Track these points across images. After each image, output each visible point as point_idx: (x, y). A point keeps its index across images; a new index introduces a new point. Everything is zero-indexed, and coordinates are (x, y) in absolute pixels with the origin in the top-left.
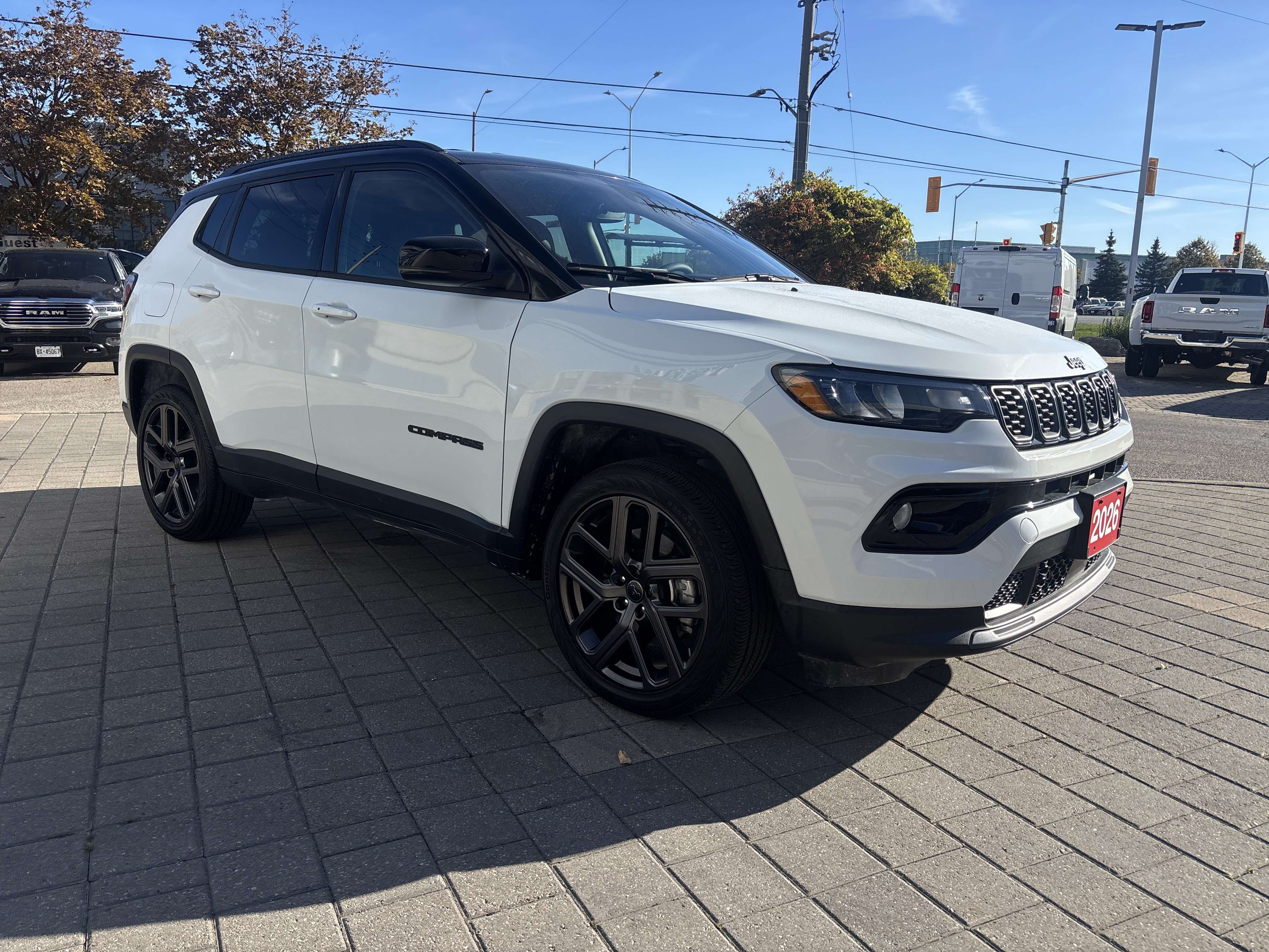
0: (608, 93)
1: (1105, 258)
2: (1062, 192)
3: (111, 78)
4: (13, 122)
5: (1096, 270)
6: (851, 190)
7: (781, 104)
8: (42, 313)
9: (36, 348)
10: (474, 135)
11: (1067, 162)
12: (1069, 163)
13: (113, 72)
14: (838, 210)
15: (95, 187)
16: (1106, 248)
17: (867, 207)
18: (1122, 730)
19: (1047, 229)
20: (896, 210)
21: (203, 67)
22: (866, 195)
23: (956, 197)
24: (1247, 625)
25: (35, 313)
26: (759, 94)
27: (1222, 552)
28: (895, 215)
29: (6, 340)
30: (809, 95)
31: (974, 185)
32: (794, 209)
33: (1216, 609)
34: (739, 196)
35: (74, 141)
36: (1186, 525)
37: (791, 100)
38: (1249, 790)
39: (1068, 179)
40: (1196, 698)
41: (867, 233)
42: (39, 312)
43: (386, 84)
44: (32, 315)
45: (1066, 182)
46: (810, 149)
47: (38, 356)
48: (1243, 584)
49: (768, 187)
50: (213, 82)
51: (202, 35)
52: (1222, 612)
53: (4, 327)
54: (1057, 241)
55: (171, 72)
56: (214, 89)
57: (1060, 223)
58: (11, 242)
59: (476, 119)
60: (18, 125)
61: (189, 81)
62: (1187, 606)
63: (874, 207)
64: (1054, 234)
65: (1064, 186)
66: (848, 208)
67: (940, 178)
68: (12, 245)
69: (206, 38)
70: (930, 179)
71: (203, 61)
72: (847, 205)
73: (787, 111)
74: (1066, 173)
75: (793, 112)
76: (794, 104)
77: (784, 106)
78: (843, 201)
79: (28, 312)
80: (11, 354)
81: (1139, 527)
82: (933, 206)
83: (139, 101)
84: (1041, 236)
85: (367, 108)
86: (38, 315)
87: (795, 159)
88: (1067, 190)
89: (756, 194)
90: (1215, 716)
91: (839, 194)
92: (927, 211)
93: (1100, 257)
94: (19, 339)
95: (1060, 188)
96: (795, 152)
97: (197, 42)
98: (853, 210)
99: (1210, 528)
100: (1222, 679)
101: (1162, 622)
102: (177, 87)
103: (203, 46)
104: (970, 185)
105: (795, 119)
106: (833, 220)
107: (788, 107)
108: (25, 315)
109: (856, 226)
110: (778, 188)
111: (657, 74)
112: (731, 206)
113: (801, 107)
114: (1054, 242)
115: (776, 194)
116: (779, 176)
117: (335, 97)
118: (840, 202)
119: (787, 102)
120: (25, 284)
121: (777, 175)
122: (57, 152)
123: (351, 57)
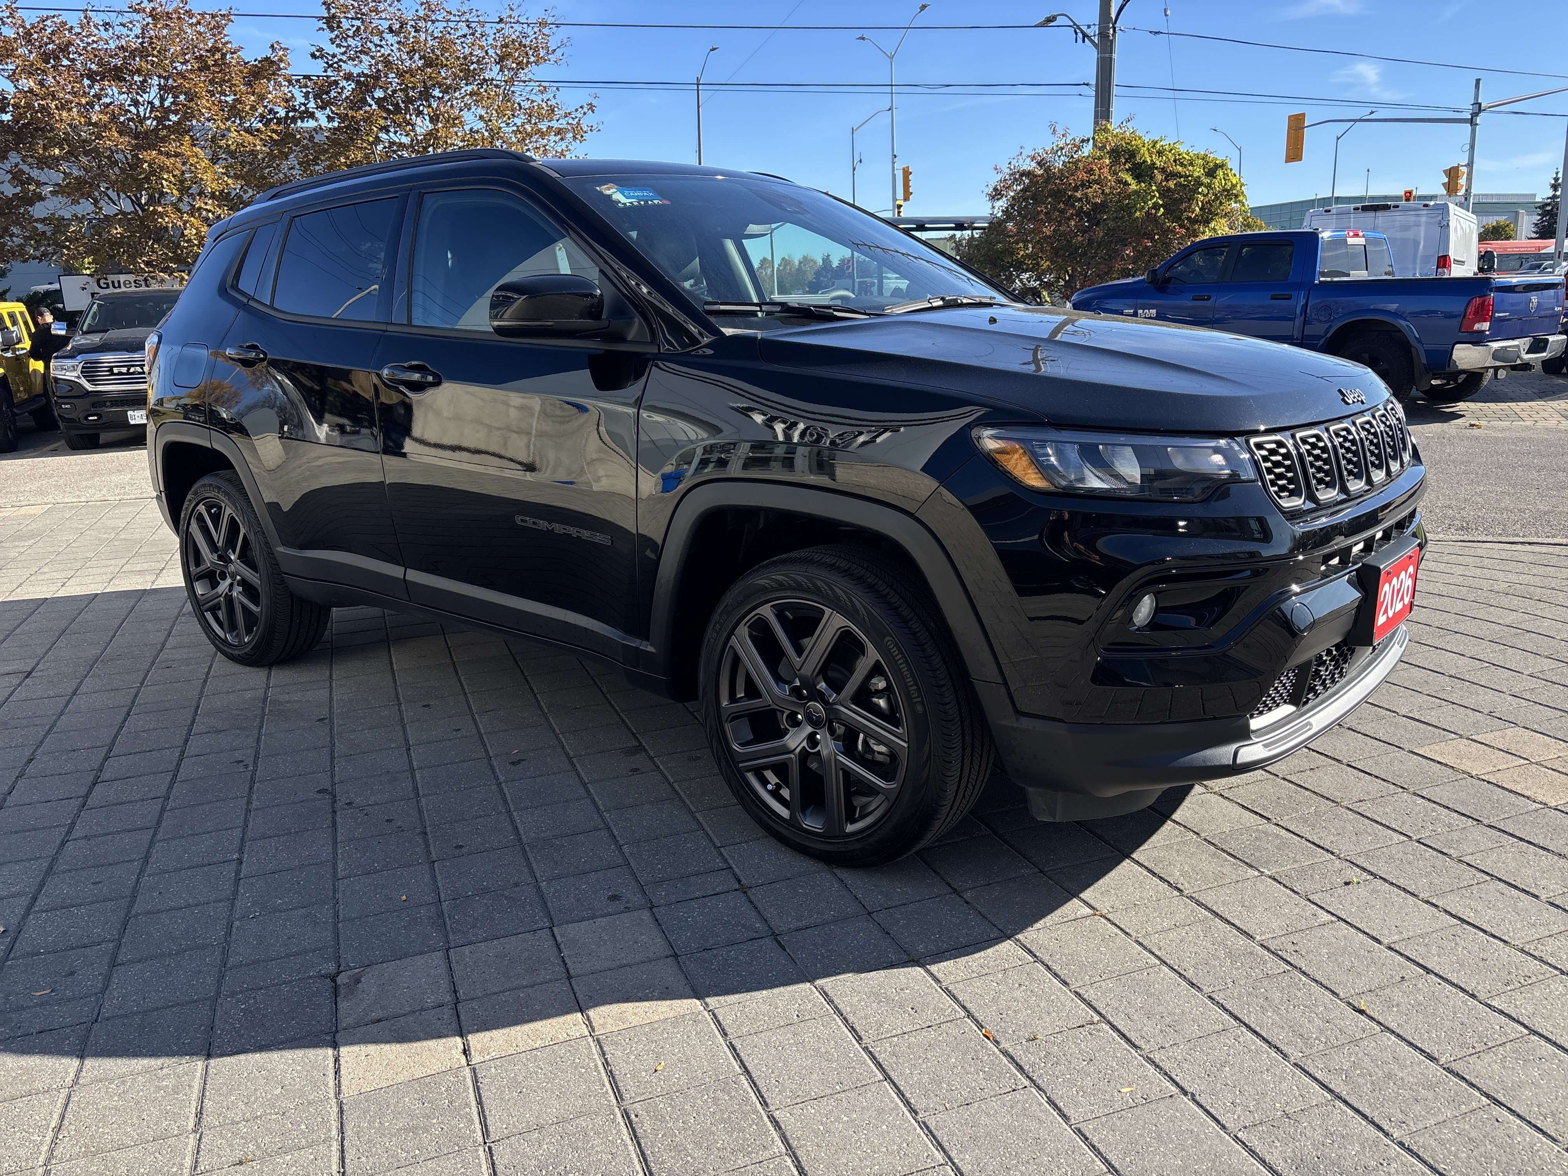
0: (863, 39)
1: (1549, 208)
2: (1472, 122)
3: (218, 72)
4: (103, 137)
5: (1536, 224)
6: (1161, 143)
7: (1076, 33)
8: (132, 370)
9: (129, 413)
10: (699, 107)
11: (1478, 81)
12: (1481, 82)
13: (222, 64)
14: (1142, 172)
15: (206, 210)
16: (1551, 193)
17: (1182, 165)
18: (1228, 1007)
19: (1452, 174)
20: (1222, 166)
21: (331, 49)
22: (1182, 149)
23: (1338, 139)
24: (1528, 798)
25: (124, 370)
26: (1051, 20)
27: (1547, 664)
28: (1220, 173)
29: (94, 405)
30: (1113, 16)
31: (1360, 120)
32: (1082, 175)
33: (1491, 769)
34: (1010, 163)
35: (177, 155)
36: (1511, 618)
37: (1089, 26)
38: (1387, 1134)
39: (1480, 104)
40: (1379, 942)
41: (1181, 201)
42: (129, 369)
43: (555, 50)
44: (120, 373)
45: (1478, 109)
46: (1115, 90)
47: (132, 422)
48: (1554, 723)
49: (1048, 148)
50: (348, 67)
51: (328, 9)
52: (1498, 775)
53: (90, 389)
54: (1466, 190)
55: (289, 58)
56: (348, 77)
57: (1470, 165)
58: (119, 282)
59: (700, 87)
60: (110, 140)
61: (317, 68)
62: (1446, 765)
63: (1191, 164)
64: (1463, 181)
65: (1475, 115)
66: (1156, 168)
67: (1304, 114)
68: (119, 287)
69: (333, 11)
70: (1290, 117)
71: (332, 41)
72: (1155, 164)
73: (1084, 41)
74: (1477, 96)
75: (1092, 42)
76: (1093, 31)
77: (1080, 35)
78: (1148, 160)
79: (116, 370)
80: (101, 422)
81: (1437, 624)
82: (1294, 153)
83: (253, 98)
84: (1444, 184)
85: (531, 84)
86: (128, 373)
87: (1096, 106)
88: (1478, 120)
89: (1033, 158)
90: (1398, 979)
91: (1144, 150)
92: (1287, 162)
93: (1543, 206)
94: (108, 404)
95: (1470, 117)
96: (1097, 96)
97: (324, 18)
98: (1163, 170)
99: (1547, 623)
100: (1440, 904)
101: (1392, 795)
102: (305, 77)
103: (331, 22)
104: (1355, 121)
105: (1095, 51)
106: (1134, 186)
107: (1085, 35)
108: (113, 374)
109: (1165, 193)
110: (1062, 149)
111: (923, 7)
112: (999, 177)
113: (1103, 35)
114: (1462, 192)
115: (1059, 157)
116: (1063, 132)
117: (493, 72)
118: (1145, 162)
119: (1084, 29)
120: (114, 334)
121: (1060, 131)
122: (156, 171)
123: (509, 20)
